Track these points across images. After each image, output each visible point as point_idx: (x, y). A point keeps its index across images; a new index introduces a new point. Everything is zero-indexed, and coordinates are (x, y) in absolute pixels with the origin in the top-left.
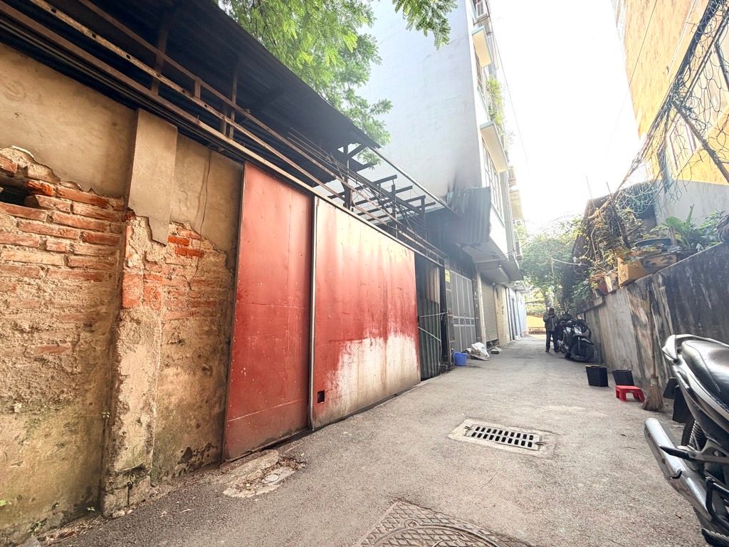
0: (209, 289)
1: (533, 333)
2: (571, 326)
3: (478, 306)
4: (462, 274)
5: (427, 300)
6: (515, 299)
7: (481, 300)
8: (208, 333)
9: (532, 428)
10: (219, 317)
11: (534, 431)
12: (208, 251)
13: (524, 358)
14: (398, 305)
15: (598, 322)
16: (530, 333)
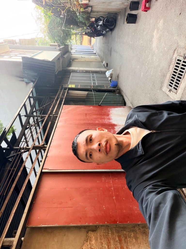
0: (112, 242)
1: (90, 43)
2: (98, 26)
3: (85, 70)
4: (69, 78)
5: (86, 98)
6: (76, 50)
7: (81, 69)
8: (136, 238)
9: (171, 59)
10: (126, 232)
11: (174, 58)
12: (89, 246)
13: (111, 52)
14: (95, 116)
15: (98, 12)
16: (90, 45)
